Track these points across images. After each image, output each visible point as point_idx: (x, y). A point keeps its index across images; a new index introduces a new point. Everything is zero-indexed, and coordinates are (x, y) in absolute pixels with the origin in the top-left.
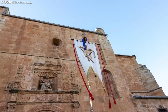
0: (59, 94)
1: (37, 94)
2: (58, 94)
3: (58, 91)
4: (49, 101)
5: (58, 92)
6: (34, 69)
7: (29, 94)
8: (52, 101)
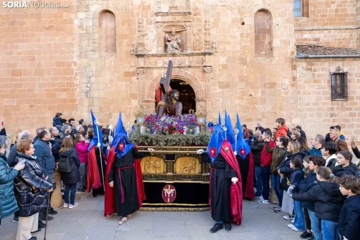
1: (164, 57)
4: (178, 66)
5: (187, 54)
6: (157, 22)
8: (180, 66)
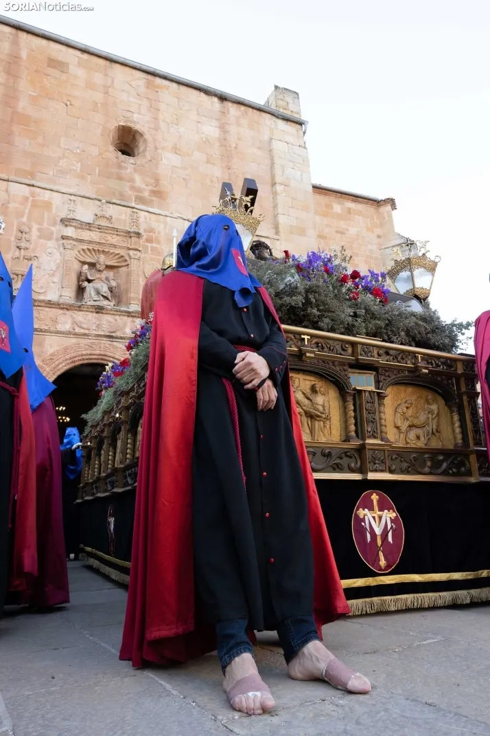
0: (132, 316)
1: (76, 312)
2: (128, 316)
3: (130, 310)
4: (108, 334)
5: (129, 312)
6: (64, 238)
7: (53, 309)
8: (113, 334)
